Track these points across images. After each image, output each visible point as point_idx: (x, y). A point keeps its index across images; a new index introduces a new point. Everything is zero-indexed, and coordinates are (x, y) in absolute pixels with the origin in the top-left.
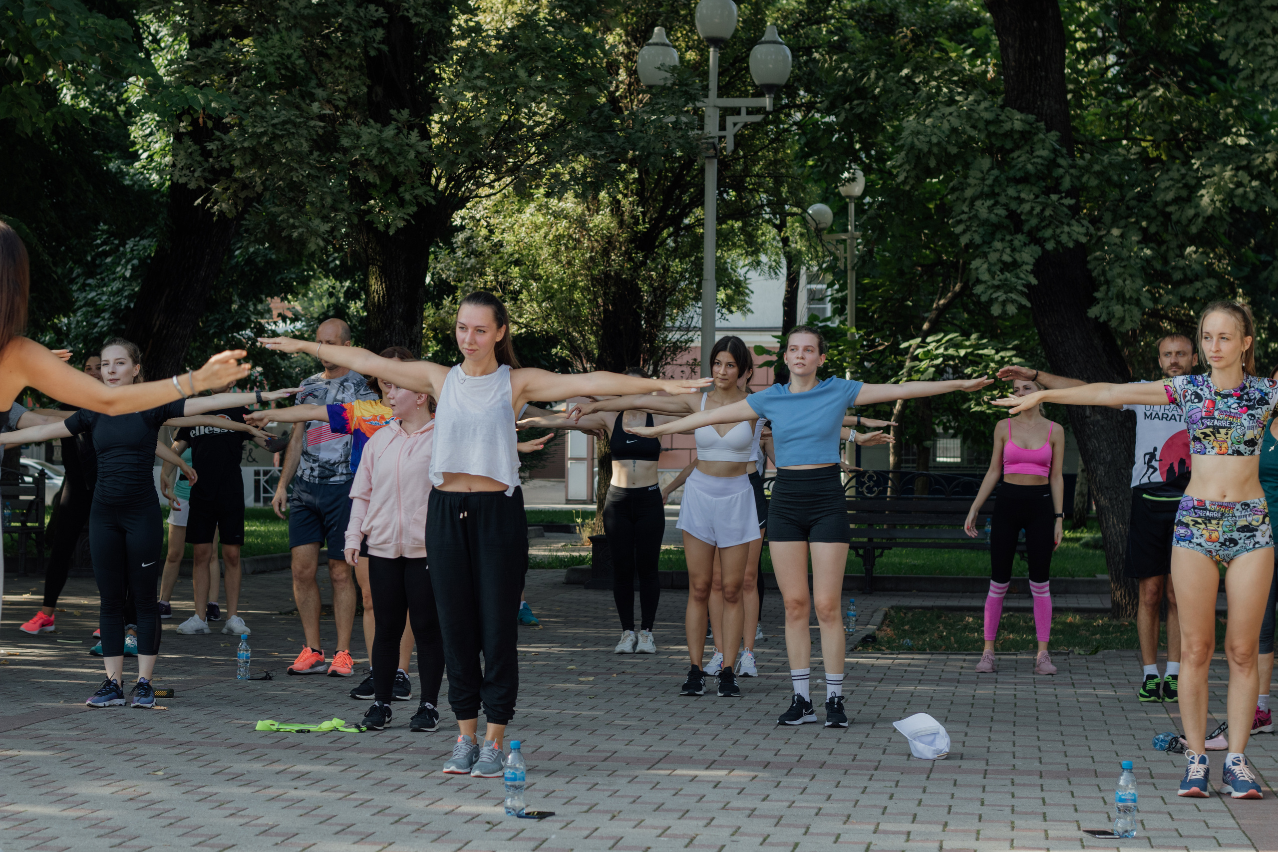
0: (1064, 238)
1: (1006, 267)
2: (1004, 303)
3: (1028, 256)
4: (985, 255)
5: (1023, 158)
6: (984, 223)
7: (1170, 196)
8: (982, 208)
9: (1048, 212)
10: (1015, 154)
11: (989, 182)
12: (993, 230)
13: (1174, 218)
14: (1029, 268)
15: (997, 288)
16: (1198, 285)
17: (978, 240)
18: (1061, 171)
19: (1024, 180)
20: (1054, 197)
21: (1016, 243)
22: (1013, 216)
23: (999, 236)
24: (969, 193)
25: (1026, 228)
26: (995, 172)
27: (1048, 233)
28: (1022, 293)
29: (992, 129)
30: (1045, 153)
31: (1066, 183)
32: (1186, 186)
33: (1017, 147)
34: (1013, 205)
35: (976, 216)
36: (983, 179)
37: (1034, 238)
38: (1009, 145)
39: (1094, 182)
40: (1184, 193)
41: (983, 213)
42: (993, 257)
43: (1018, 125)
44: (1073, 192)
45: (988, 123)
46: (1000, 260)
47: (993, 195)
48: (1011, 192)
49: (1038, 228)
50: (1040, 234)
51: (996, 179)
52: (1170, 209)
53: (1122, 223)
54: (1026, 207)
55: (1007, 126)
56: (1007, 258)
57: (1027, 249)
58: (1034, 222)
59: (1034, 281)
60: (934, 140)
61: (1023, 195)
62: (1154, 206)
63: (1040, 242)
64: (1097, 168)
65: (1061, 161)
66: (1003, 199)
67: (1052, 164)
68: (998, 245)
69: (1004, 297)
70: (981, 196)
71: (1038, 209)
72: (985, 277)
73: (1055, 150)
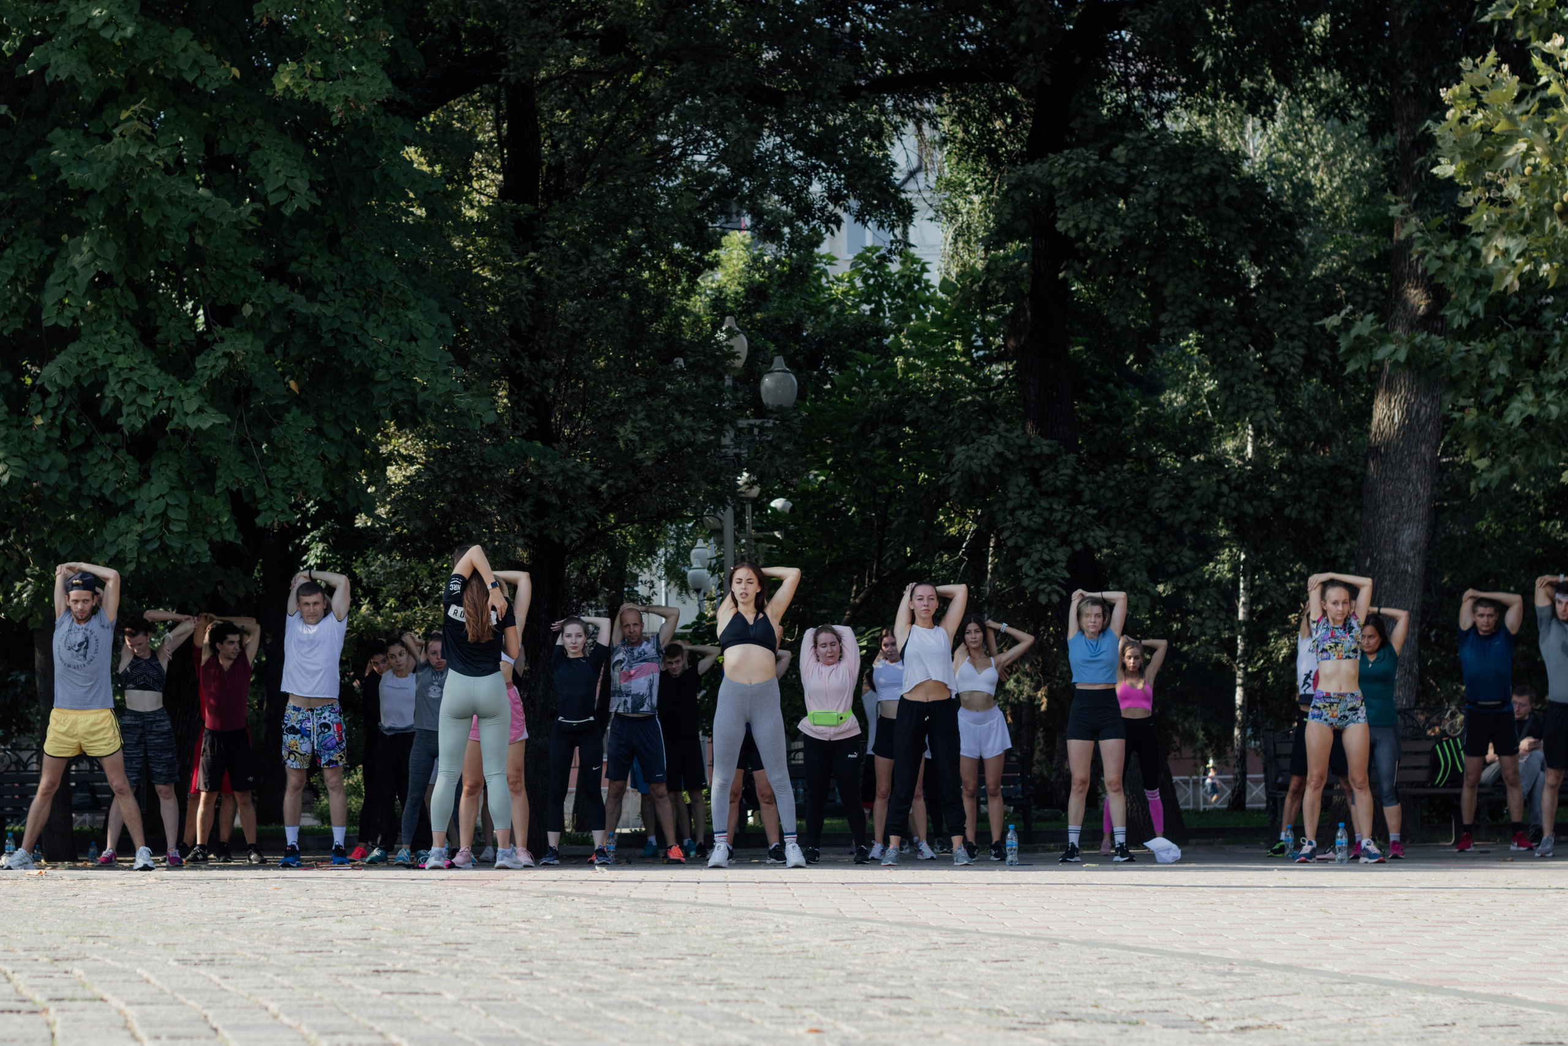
0: (1090, 541)
1: (1047, 564)
2: (1049, 594)
3: (1061, 555)
4: (1027, 555)
5: (1051, 476)
6: (1025, 529)
7: (1165, 503)
8: (1023, 517)
9: (1076, 521)
10: (1043, 473)
11: (1026, 495)
12: (1034, 534)
13: (1168, 522)
14: (1063, 565)
15: (1042, 581)
16: (1189, 576)
17: (1021, 543)
18: (1082, 486)
19: (1055, 493)
20: (1080, 508)
21: (1051, 544)
22: (1047, 522)
23: (1037, 539)
24: (1010, 505)
25: (1057, 533)
26: (1030, 487)
27: (1077, 537)
28: (1060, 584)
29: (1024, 452)
30: (1069, 471)
31: (1087, 495)
32: (1176, 495)
33: (1044, 467)
34: (1046, 515)
35: (1019, 524)
36: (1020, 493)
37: (1064, 540)
38: (1037, 465)
39: (1109, 495)
40: (1175, 502)
41: (1025, 521)
42: (1035, 557)
43: (1046, 450)
44: (1093, 503)
45: (1021, 447)
46: (1041, 559)
47: (1031, 507)
48: (1044, 503)
49: (1069, 532)
50: (1070, 538)
51: (1031, 493)
52: (1164, 515)
53: (1125, 526)
54: (1058, 516)
55: (1037, 450)
56: (1046, 557)
57: (1060, 550)
58: (1064, 528)
59: (1068, 576)
60: (985, 463)
61: (1055, 506)
62: (1150, 512)
63: (1071, 544)
64: (1111, 483)
65: (1082, 478)
66: (1038, 510)
67: (1074, 480)
68: (1039, 547)
69: (1049, 589)
70: (1022, 507)
71: (1068, 518)
72: (1032, 573)
73: (1075, 469)
